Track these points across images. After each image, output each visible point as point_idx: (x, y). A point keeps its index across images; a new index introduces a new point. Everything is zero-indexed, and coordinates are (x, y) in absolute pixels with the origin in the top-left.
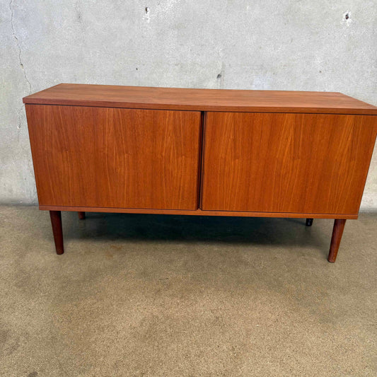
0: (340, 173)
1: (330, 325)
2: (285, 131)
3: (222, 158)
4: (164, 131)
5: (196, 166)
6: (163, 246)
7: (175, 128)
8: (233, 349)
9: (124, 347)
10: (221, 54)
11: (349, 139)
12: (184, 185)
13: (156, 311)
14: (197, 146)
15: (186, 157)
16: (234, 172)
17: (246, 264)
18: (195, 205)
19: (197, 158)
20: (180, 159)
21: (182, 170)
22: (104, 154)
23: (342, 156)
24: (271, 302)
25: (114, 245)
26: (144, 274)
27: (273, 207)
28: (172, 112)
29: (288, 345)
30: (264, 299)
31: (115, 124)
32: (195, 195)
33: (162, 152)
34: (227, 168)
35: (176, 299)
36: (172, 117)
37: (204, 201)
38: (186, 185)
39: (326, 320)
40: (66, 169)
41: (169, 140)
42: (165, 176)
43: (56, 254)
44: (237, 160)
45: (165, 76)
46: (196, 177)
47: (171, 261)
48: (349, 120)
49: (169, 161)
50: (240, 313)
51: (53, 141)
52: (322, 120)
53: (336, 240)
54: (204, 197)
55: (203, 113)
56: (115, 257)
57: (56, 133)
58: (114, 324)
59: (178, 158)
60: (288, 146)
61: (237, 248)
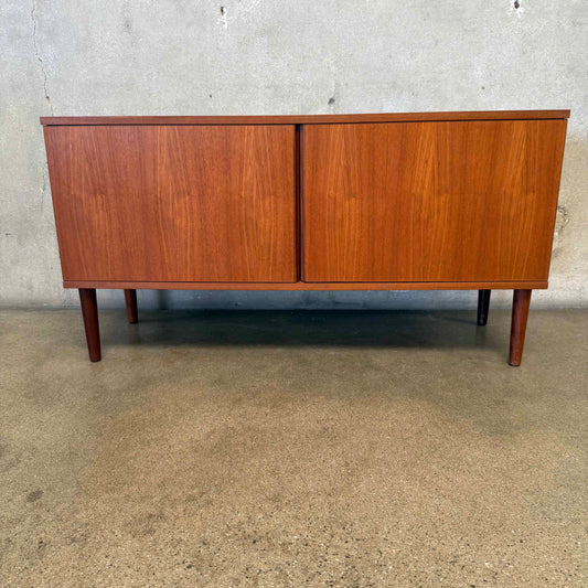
0: (512, 214)
1: (506, 437)
2: (422, 149)
3: (329, 196)
4: (241, 157)
5: (292, 210)
6: (252, 351)
7: (258, 151)
8: (347, 464)
9: (178, 463)
10: (333, 68)
11: (522, 157)
12: (275, 243)
13: (232, 423)
14: (291, 179)
15: (276, 196)
16: (350, 219)
17: (378, 369)
18: (293, 274)
19: (292, 198)
20: (267, 202)
21: (272, 219)
22: (156, 196)
23: (513, 186)
24: (412, 411)
25: (178, 350)
26: (220, 381)
27: (414, 273)
28: (253, 127)
29: (435, 461)
30: (401, 407)
31: (170, 149)
32: (293, 259)
33: (240, 190)
34: (338, 214)
35: (264, 409)
36: (252, 134)
37: (306, 266)
38: (278, 243)
39: (500, 431)
40: (102, 223)
41: (249, 172)
42: (247, 228)
43: (89, 362)
44: (353, 199)
45: (252, 105)
46: (293, 229)
47: (262, 368)
48: (519, 127)
49: (252, 206)
50: (361, 423)
51: (83, 180)
52: (477, 131)
53: (518, 328)
54: (306, 260)
55: (298, 127)
56: (178, 363)
57: (87, 169)
58: (168, 436)
59: (264, 198)
60: (428, 174)
61: (365, 351)
